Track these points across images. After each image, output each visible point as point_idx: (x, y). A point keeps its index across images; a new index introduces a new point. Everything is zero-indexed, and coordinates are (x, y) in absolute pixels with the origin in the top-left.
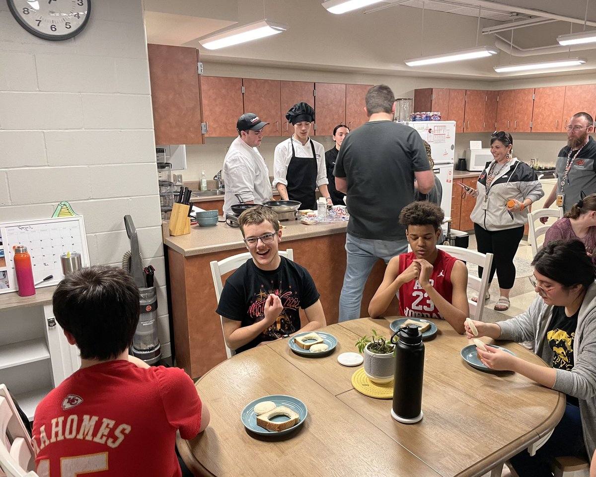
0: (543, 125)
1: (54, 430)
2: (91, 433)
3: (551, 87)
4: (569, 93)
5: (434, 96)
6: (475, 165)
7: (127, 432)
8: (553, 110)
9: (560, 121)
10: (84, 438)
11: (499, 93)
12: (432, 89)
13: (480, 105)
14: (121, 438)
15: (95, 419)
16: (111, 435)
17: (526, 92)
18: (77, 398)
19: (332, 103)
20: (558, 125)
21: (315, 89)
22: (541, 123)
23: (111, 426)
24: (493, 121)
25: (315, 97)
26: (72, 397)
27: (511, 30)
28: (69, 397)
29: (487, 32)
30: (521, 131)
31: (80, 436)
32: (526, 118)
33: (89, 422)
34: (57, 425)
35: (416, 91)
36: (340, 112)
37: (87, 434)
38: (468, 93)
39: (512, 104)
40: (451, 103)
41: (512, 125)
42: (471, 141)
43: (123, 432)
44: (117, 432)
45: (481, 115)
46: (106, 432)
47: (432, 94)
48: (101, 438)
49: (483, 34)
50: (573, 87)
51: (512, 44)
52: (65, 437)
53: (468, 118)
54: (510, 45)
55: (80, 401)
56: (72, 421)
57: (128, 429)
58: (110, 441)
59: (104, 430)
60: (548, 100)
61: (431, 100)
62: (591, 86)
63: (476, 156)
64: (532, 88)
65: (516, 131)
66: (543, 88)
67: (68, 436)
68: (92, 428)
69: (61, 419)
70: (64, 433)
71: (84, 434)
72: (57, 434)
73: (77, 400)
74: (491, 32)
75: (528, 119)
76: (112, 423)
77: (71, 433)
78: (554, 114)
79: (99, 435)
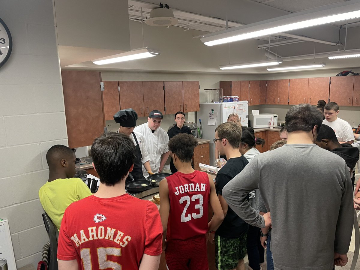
0: (296, 101)
1: (91, 234)
2: (112, 237)
3: (299, 79)
4: (311, 82)
5: (232, 86)
6: (257, 125)
7: (129, 240)
8: (302, 92)
9: (307, 98)
10: (109, 239)
11: (267, 82)
12: (231, 81)
13: (257, 90)
14: (126, 243)
15: (114, 230)
16: (121, 240)
17: (284, 82)
18: (102, 216)
19: (174, 94)
20: (305, 101)
21: (164, 85)
22: (294, 99)
23: (122, 235)
24: (264, 98)
25: (164, 90)
26: (99, 216)
27: (276, 46)
28: (98, 215)
29: (261, 47)
30: (282, 104)
31: (107, 238)
32: (285, 97)
33: (111, 232)
34: (92, 231)
35: (220, 82)
36: (180, 98)
37: (110, 237)
38: (251, 83)
39: (276, 88)
40: (242, 89)
41: (276, 100)
42: (252, 111)
43: (127, 240)
44: (124, 240)
45: (258, 95)
46: (120, 238)
47: (231, 84)
48: (117, 241)
49: (259, 48)
50: (313, 79)
51: (277, 55)
52: (98, 238)
53: (251, 97)
54: (276, 55)
55: (104, 218)
56: (101, 229)
57: (130, 238)
58: (121, 243)
59: (118, 237)
60: (298, 86)
61: (231, 88)
62: (324, 78)
63: (257, 119)
64: (288, 79)
65: (279, 104)
66: (295, 79)
67: (100, 238)
68: (113, 235)
69: (94, 228)
70: (97, 236)
71: (109, 237)
72: (93, 236)
73: (103, 218)
74: (263, 48)
75: (286, 97)
76: (122, 234)
77: (101, 236)
78: (302, 94)
79: (116, 239)
